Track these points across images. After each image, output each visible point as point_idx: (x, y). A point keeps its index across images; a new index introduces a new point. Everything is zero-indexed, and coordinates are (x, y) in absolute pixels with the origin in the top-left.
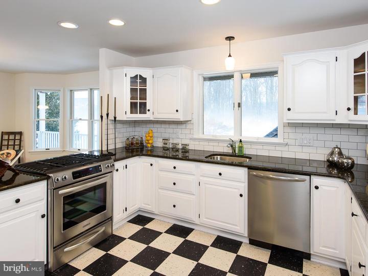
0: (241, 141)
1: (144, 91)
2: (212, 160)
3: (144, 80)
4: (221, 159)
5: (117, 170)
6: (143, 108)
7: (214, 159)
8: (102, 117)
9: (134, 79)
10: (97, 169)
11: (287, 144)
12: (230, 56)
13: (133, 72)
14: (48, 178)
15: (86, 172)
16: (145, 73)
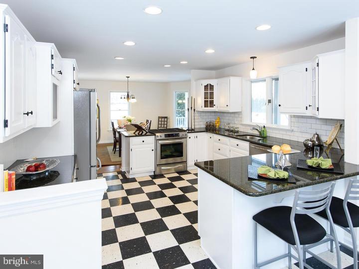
0: (264, 127)
1: (212, 94)
2: (245, 138)
3: (212, 87)
4: (250, 138)
5: (190, 138)
6: (212, 104)
7: (246, 137)
8: (188, 109)
9: (206, 87)
10: (177, 135)
11: (293, 131)
12: (253, 69)
13: (205, 82)
14: (155, 135)
15: (172, 135)
16: (212, 82)
